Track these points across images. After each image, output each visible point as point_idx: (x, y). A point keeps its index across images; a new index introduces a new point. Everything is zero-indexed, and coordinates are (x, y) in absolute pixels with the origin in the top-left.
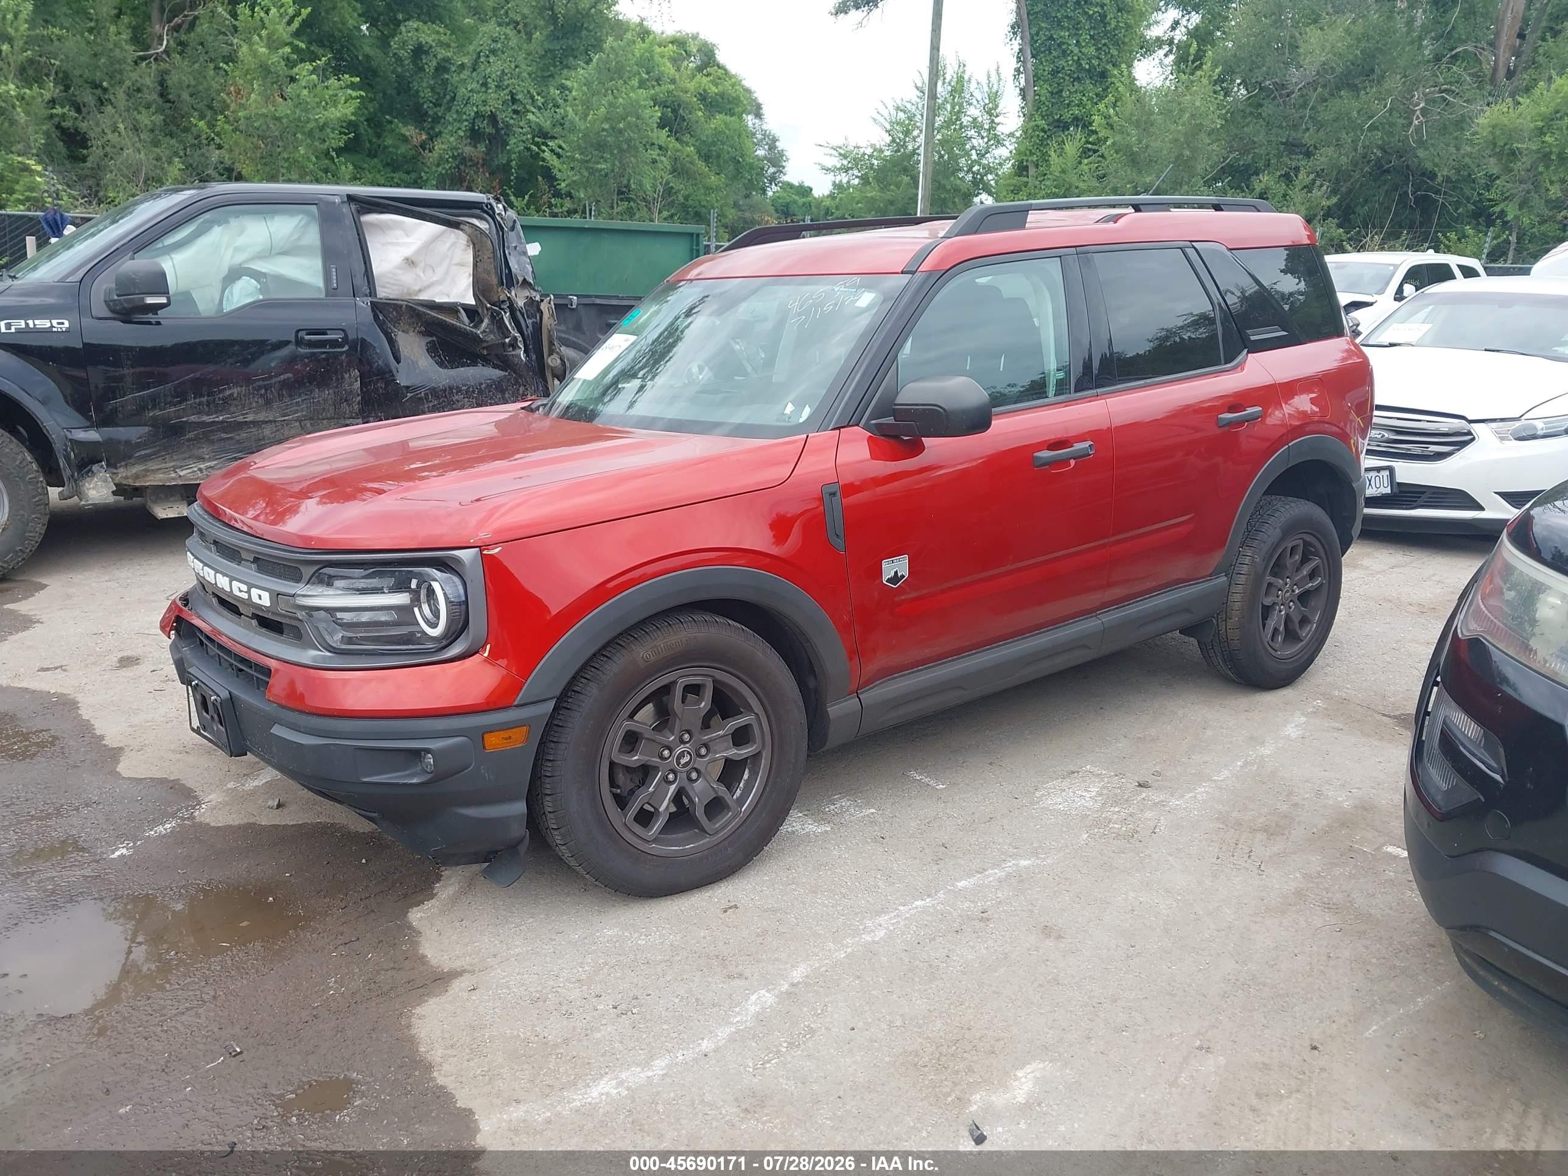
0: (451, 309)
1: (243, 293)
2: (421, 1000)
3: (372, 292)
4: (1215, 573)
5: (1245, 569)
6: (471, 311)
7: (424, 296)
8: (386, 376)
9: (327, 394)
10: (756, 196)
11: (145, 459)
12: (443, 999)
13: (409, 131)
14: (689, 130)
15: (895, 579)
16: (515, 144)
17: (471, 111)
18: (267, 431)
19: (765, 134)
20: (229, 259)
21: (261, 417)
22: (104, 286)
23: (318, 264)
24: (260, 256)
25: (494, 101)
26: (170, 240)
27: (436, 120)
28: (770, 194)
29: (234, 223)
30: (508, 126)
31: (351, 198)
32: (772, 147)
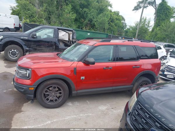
0: (66, 41)
1: (45, 36)
2: (17, 113)
3: (58, 38)
4: (131, 85)
5: (136, 85)
6: (68, 41)
7: (64, 39)
8: (58, 47)
9: (52, 48)
10: (123, 30)
11: (33, 52)
12: (20, 114)
13: (83, 19)
14: (114, 22)
15: (83, 79)
16: (93, 22)
17: (89, 18)
18: (45, 51)
19: (125, 23)
20: (44, 33)
21: (45, 49)
22: (31, 35)
23: (53, 34)
24: (48, 33)
25: (91, 17)
26: (39, 31)
27: (86, 19)
28: (125, 30)
29: (46, 30)
30: (93, 20)
31: (58, 28)
32: (125, 24)
